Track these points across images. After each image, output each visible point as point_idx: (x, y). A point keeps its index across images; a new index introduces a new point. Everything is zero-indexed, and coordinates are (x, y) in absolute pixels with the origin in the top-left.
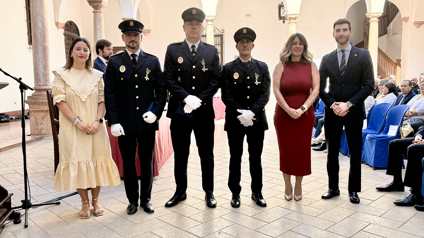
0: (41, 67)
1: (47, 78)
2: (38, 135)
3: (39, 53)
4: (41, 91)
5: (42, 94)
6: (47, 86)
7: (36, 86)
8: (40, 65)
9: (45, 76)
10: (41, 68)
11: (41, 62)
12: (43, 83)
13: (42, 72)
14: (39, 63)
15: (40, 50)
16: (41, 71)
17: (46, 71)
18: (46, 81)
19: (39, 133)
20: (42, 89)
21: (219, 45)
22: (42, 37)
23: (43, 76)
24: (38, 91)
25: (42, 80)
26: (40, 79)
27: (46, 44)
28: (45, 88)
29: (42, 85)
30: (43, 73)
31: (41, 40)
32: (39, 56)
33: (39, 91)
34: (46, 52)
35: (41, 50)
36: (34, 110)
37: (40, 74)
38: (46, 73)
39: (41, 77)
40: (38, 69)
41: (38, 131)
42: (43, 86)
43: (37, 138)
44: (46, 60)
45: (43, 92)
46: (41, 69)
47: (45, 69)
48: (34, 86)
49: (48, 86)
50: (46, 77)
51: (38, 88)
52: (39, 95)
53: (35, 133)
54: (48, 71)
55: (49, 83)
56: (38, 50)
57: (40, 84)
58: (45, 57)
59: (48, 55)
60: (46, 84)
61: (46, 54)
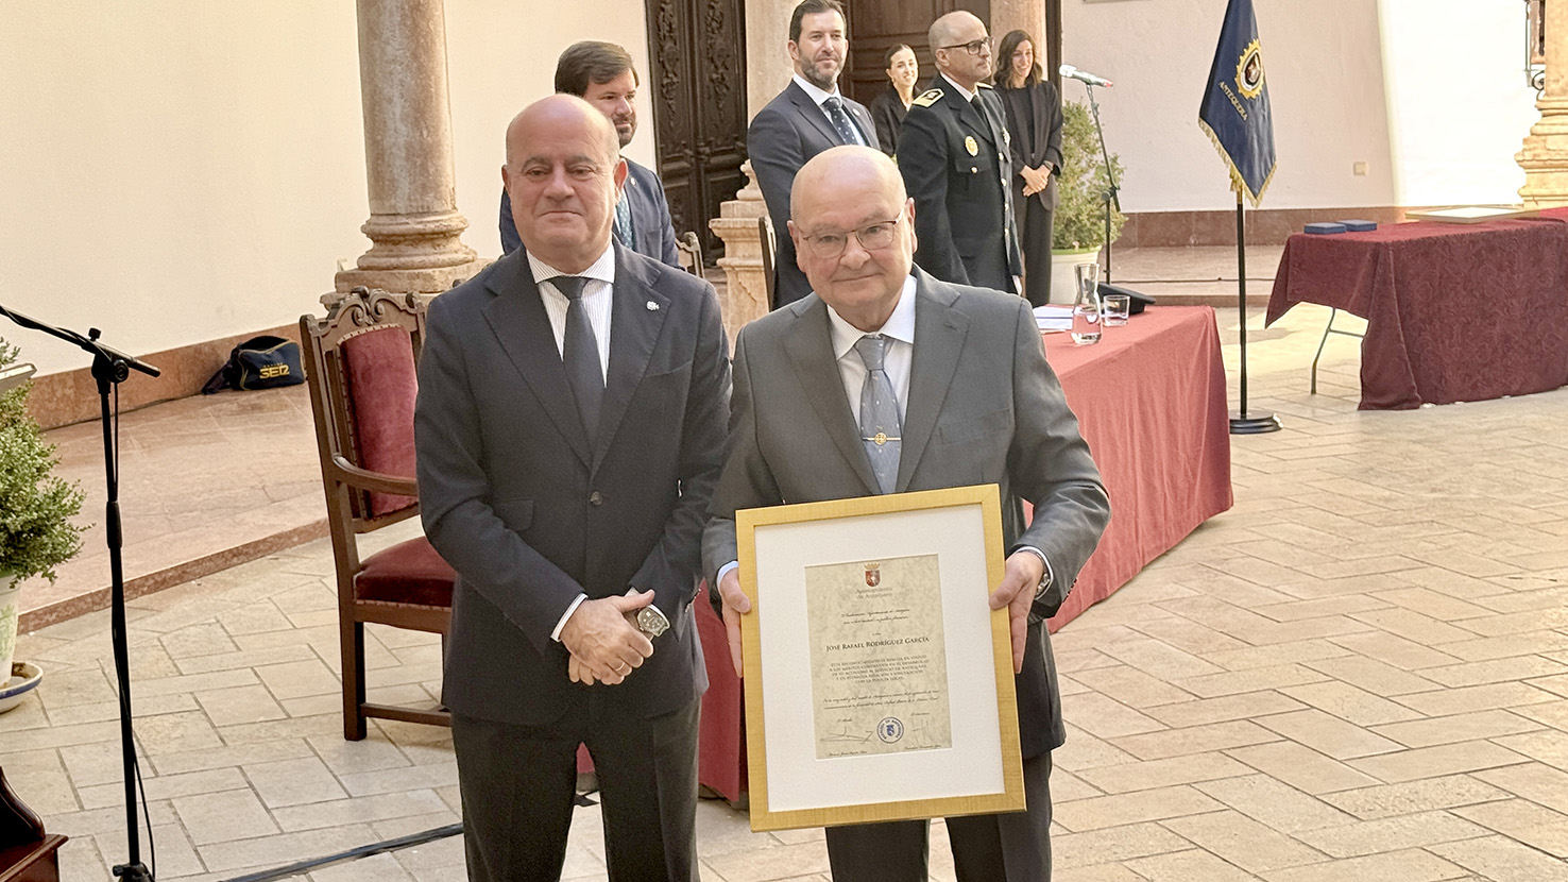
0: (397, 109)
1: (431, 170)
3: (387, 34)
4: (402, 247)
5: (403, 260)
6: (428, 213)
7: (375, 219)
8: (390, 101)
9: (419, 162)
10: (398, 116)
11: (396, 81)
12: (409, 199)
13: (401, 141)
14: (388, 91)
15: (391, 13)
16: (399, 133)
17: (425, 133)
18: (424, 186)
20: (404, 235)
23: (407, 159)
24: (384, 246)
25: (405, 187)
26: (393, 181)
28: (420, 226)
29: (403, 212)
30: (409, 147)
32: (389, 48)
33: (390, 246)
34: (424, 25)
35: (397, 17)
37: (394, 151)
38: (422, 143)
39: (399, 166)
40: (385, 123)
42: (409, 215)
45: (411, 250)
46: (399, 125)
47: (416, 118)
48: (369, 217)
49: (436, 213)
50: (422, 164)
51: (386, 230)
52: (388, 268)
54: (437, 130)
55: (439, 198)
56: (380, 15)
57: (394, 207)
58: (415, 56)
59: (433, 41)
60: (422, 207)
61: (425, 37)
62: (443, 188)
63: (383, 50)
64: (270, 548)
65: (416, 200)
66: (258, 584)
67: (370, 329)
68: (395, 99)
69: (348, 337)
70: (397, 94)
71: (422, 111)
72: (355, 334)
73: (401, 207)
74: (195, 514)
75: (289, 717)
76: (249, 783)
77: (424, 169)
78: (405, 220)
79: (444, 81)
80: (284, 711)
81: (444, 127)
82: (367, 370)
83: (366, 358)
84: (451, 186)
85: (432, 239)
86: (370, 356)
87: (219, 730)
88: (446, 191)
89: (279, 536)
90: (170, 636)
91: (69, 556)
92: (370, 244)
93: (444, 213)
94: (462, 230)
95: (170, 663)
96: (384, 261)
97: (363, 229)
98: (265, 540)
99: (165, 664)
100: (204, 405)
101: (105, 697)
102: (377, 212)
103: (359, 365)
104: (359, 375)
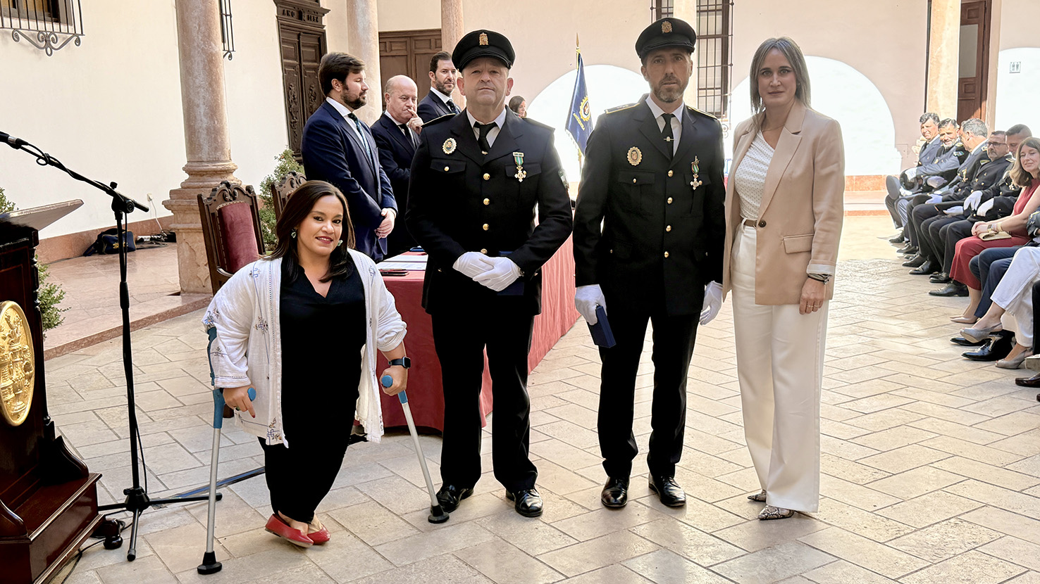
0: (202, 110)
1: (219, 140)
2: (198, 293)
3: (196, 73)
4: (205, 177)
5: (206, 183)
6: (218, 161)
7: (190, 164)
8: (198, 106)
9: (213, 136)
10: (202, 114)
11: (201, 97)
12: (209, 154)
13: (204, 125)
14: (197, 101)
15: (198, 63)
16: (203, 122)
17: (216, 122)
18: (216, 148)
19: (201, 289)
20: (206, 172)
21: (715, 10)
22: (203, 28)
23: (207, 134)
24: (195, 177)
25: (206, 148)
26: (200, 145)
27: (212, 48)
28: (215, 167)
29: (205, 160)
30: (208, 129)
31: (200, 37)
32: (197, 81)
33: (199, 177)
34: (214, 69)
35: (201, 66)
36: (186, 226)
37: (200, 131)
38: (214, 127)
39: (203, 138)
40: (195, 117)
41: (199, 281)
42: (208, 162)
43: (195, 303)
44: (213, 91)
45: (210, 179)
46: (203, 118)
47: (212, 115)
48: (186, 163)
49: (222, 161)
50: (215, 137)
51: (197, 169)
52: (198, 187)
53: (192, 289)
54: (221, 121)
55: (223, 153)
56: (193, 64)
57: (201, 158)
58: (210, 85)
59: (219, 79)
60: (215, 158)
61: (215, 76)
62: (225, 149)
63: (194, 81)
64: (145, 324)
65: (212, 155)
66: (143, 342)
67: (231, 203)
68: (201, 106)
69: (221, 206)
70: (202, 103)
71: (214, 111)
72: (225, 205)
73: (205, 157)
74: (100, 309)
75: (185, 405)
76: (174, 440)
77: (216, 139)
78: (206, 164)
79: (225, 98)
80: (181, 402)
81: (224, 119)
82: (232, 223)
83: (231, 217)
84: (229, 149)
85: (220, 174)
86: (233, 216)
87: (148, 413)
88: (226, 151)
89: (149, 318)
90: (103, 367)
91: (57, 325)
92: (187, 176)
93: (226, 161)
94: (234, 170)
95: (107, 381)
96: (196, 184)
97: (184, 169)
98: (142, 320)
99: (105, 381)
100: (86, 261)
101: (76, 399)
102: (191, 160)
103: (228, 221)
104: (228, 226)
